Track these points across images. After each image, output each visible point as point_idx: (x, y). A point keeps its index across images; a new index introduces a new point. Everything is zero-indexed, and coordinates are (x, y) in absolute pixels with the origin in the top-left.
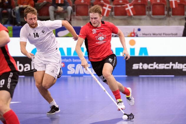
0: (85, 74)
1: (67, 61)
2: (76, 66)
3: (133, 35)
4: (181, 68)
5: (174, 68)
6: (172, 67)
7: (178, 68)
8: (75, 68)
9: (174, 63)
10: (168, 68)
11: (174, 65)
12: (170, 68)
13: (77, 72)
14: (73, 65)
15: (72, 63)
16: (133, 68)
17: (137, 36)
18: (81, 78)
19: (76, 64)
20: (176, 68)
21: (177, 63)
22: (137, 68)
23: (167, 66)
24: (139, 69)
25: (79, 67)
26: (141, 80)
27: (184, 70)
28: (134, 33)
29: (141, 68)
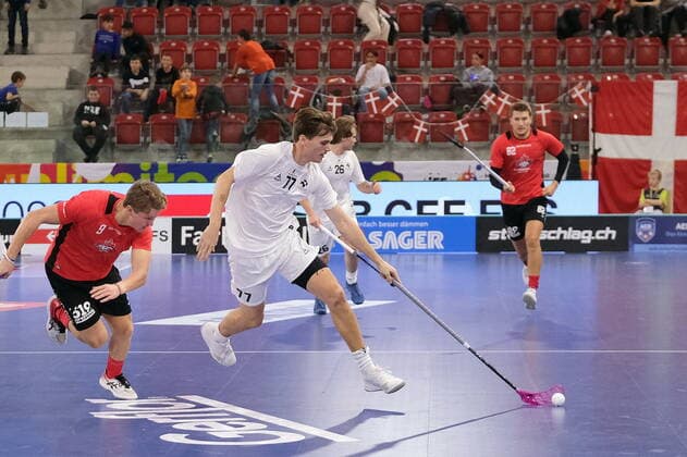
0: (401, 250)
1: (369, 225)
2: (384, 234)
3: (467, 177)
4: (578, 238)
5: (565, 238)
6: (562, 235)
7: (573, 238)
8: (382, 238)
9: (565, 228)
10: (553, 238)
11: (565, 232)
12: (558, 237)
13: (386, 246)
14: (380, 233)
15: (377, 229)
16: (490, 238)
17: (475, 179)
18: (394, 257)
19: (385, 230)
20: (569, 238)
21: (570, 229)
22: (497, 238)
23: (553, 235)
24: (500, 240)
25: (390, 237)
26: (503, 259)
27: (583, 242)
28: (469, 174)
29: (503, 238)
